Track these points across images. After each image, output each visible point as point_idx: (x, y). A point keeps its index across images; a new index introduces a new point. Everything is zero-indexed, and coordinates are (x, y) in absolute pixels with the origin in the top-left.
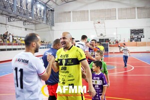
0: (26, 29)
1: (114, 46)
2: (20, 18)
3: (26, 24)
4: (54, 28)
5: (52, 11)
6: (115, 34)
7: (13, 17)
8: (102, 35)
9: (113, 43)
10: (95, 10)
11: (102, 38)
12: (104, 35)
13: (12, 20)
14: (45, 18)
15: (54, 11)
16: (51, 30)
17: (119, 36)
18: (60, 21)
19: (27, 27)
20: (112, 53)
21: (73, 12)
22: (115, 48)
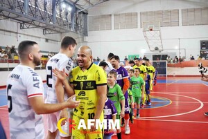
0: (47, 40)
1: (174, 66)
2: (37, 23)
3: (47, 32)
4: (86, 38)
5: (85, 13)
6: (177, 48)
7: (27, 22)
8: (157, 49)
9: (174, 61)
10: (147, 13)
11: (157, 53)
12: (160, 48)
13: (25, 27)
14: (74, 23)
15: (87, 14)
16: (83, 41)
17: (182, 52)
18: (96, 29)
19: (48, 36)
20: (172, 76)
21: (115, 15)
22: (176, 68)
